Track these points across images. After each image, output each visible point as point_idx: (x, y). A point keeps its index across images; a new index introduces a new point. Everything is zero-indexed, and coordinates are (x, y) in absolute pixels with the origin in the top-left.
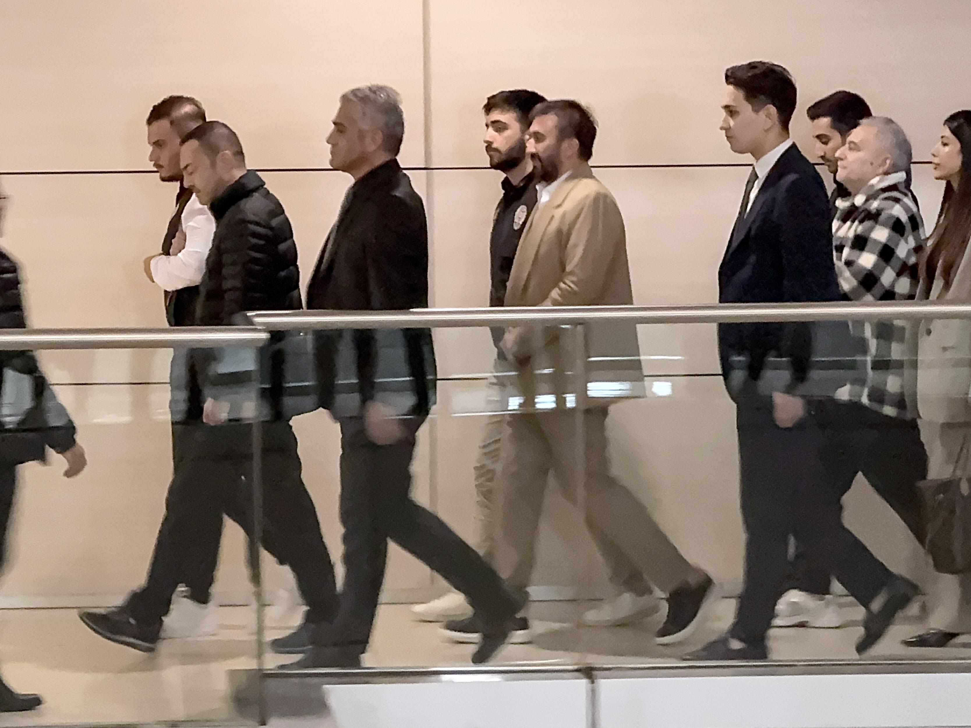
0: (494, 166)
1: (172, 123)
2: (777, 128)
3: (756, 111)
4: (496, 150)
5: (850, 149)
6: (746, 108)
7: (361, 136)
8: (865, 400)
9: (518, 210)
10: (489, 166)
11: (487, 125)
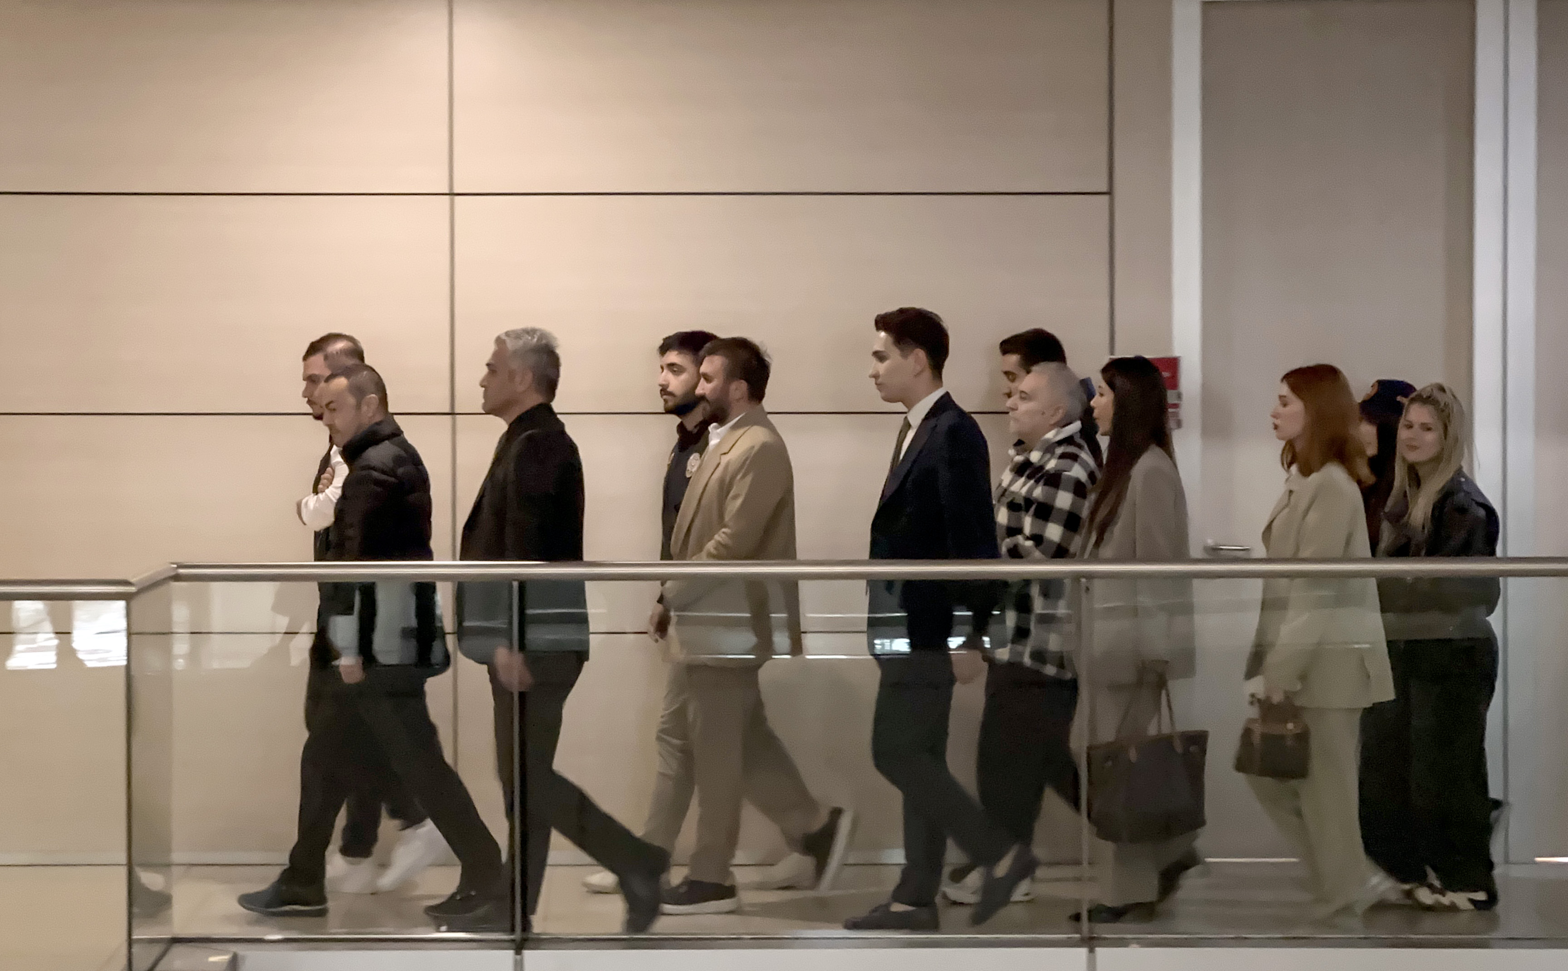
0: (668, 411)
1: (326, 358)
2: (927, 374)
3: (905, 356)
4: (671, 394)
5: (1022, 398)
6: (895, 354)
7: (512, 375)
8: (1027, 660)
9: (691, 458)
10: (664, 412)
11: (662, 368)
